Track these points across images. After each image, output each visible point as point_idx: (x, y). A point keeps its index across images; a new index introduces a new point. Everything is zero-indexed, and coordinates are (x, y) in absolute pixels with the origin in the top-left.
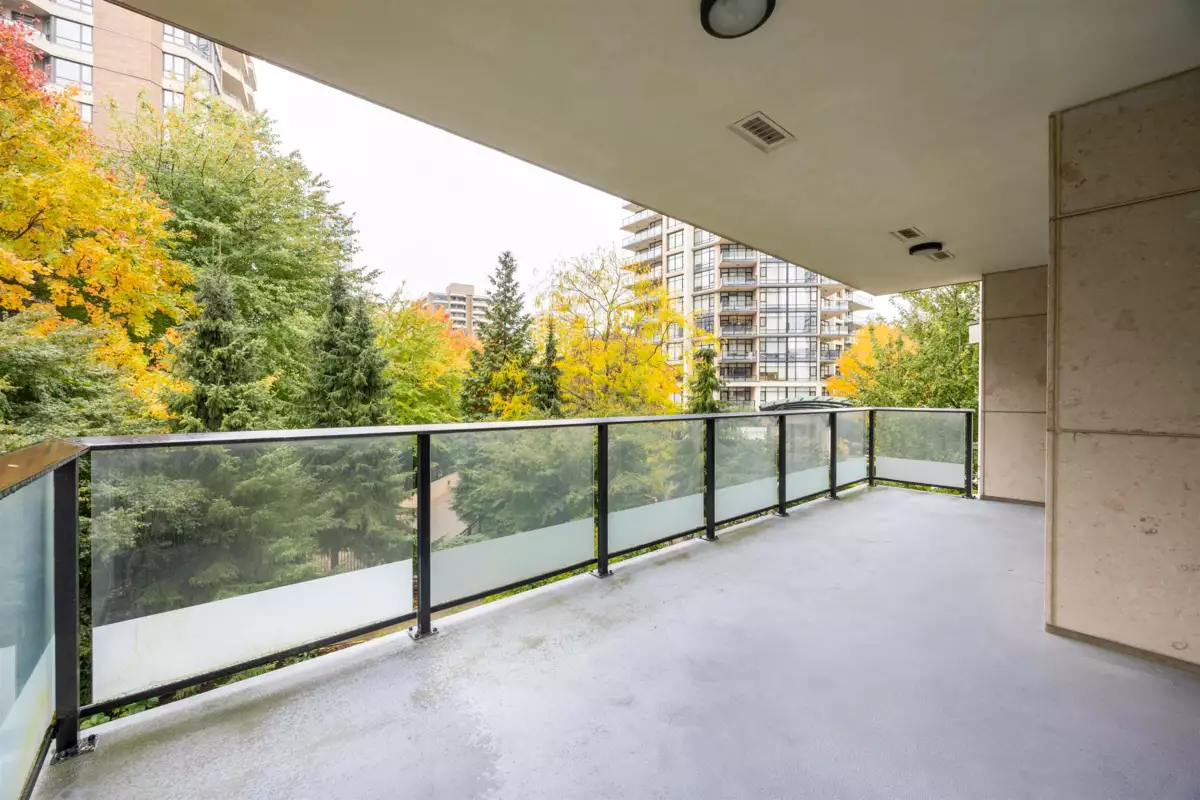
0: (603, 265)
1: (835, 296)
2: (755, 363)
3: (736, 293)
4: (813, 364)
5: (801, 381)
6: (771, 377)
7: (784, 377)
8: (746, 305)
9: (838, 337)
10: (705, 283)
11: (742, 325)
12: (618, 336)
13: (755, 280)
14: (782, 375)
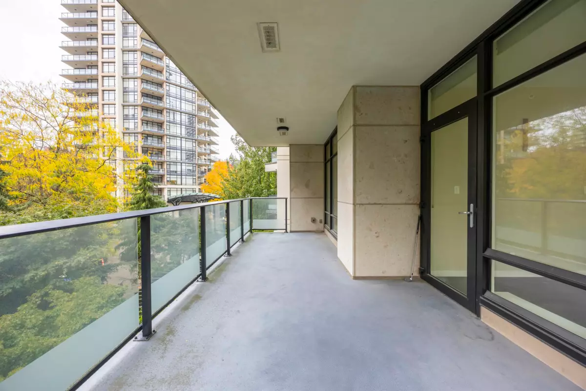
0: (53, 95)
1: (203, 146)
2: (164, 175)
3: (152, 136)
4: (194, 177)
5: (188, 186)
6: (173, 183)
7: (180, 183)
8: (158, 143)
9: (205, 165)
10: (132, 126)
11: (156, 154)
12: (66, 151)
13: (164, 131)
14: (179, 182)
